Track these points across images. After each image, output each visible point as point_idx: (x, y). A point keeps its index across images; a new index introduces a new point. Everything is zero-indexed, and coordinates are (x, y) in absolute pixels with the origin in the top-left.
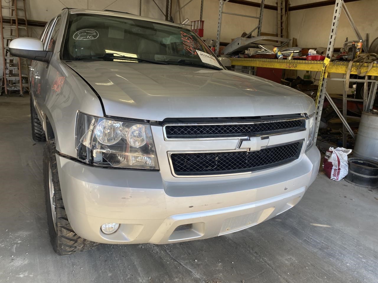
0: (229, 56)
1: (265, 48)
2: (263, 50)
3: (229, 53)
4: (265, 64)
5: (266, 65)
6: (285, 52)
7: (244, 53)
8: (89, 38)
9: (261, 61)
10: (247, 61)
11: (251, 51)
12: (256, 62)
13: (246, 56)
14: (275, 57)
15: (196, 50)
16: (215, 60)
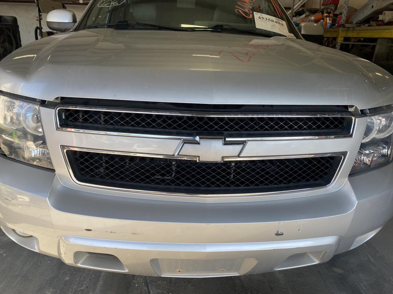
0: (359, 24)
7: (377, 20)
8: (112, 5)
10: (379, 31)
11: (387, 16)
13: (380, 23)
15: (254, 13)
16: (283, 25)
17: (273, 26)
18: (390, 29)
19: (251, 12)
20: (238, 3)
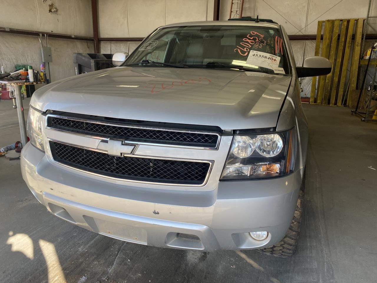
16: (275, 61)
17: (263, 62)
19: (249, 50)
20: (241, 43)
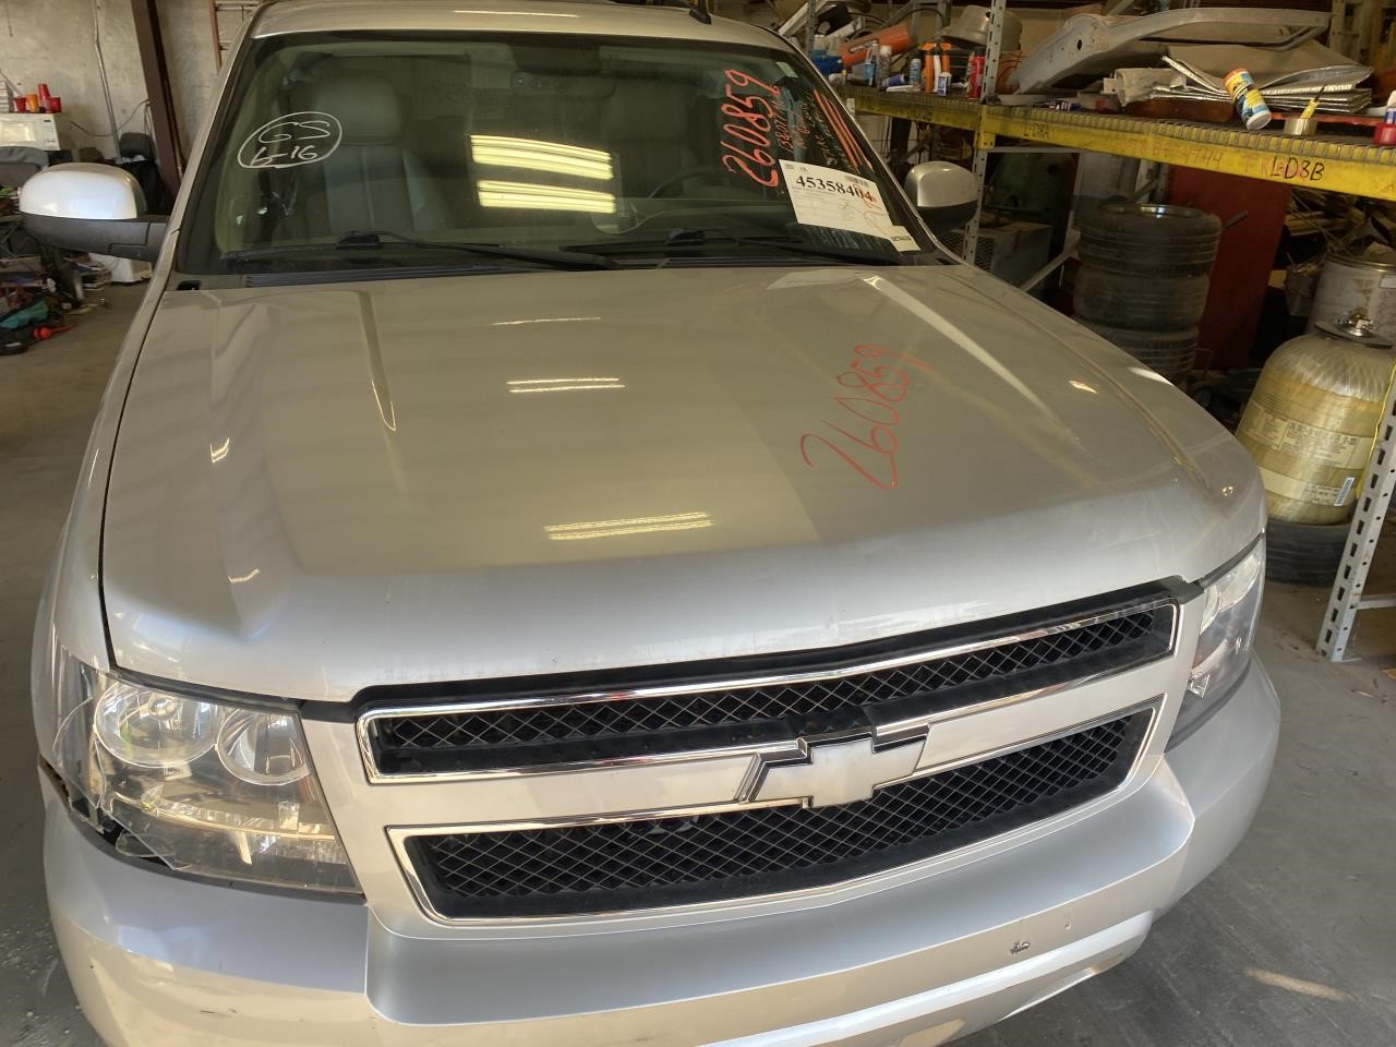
0: (1040, 98)
1: (1188, 74)
2: (1179, 82)
3: (1039, 82)
4: (1181, 148)
5: (1186, 156)
6: (1282, 91)
7: (1097, 93)
8: (297, 159)
9: (1164, 135)
10: (1106, 132)
11: (1128, 84)
12: (1143, 137)
13: (1107, 104)
14: (1231, 116)
15: (781, 161)
16: (870, 198)
17: (844, 208)
18: (1140, 132)
19: (773, 161)
20: (727, 129)
